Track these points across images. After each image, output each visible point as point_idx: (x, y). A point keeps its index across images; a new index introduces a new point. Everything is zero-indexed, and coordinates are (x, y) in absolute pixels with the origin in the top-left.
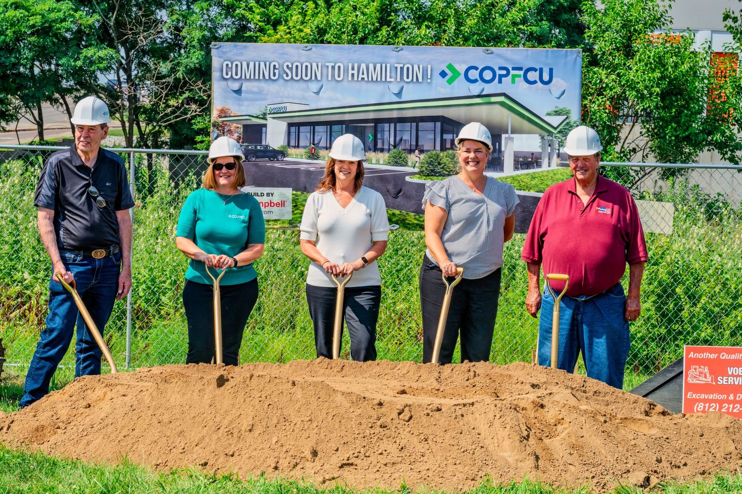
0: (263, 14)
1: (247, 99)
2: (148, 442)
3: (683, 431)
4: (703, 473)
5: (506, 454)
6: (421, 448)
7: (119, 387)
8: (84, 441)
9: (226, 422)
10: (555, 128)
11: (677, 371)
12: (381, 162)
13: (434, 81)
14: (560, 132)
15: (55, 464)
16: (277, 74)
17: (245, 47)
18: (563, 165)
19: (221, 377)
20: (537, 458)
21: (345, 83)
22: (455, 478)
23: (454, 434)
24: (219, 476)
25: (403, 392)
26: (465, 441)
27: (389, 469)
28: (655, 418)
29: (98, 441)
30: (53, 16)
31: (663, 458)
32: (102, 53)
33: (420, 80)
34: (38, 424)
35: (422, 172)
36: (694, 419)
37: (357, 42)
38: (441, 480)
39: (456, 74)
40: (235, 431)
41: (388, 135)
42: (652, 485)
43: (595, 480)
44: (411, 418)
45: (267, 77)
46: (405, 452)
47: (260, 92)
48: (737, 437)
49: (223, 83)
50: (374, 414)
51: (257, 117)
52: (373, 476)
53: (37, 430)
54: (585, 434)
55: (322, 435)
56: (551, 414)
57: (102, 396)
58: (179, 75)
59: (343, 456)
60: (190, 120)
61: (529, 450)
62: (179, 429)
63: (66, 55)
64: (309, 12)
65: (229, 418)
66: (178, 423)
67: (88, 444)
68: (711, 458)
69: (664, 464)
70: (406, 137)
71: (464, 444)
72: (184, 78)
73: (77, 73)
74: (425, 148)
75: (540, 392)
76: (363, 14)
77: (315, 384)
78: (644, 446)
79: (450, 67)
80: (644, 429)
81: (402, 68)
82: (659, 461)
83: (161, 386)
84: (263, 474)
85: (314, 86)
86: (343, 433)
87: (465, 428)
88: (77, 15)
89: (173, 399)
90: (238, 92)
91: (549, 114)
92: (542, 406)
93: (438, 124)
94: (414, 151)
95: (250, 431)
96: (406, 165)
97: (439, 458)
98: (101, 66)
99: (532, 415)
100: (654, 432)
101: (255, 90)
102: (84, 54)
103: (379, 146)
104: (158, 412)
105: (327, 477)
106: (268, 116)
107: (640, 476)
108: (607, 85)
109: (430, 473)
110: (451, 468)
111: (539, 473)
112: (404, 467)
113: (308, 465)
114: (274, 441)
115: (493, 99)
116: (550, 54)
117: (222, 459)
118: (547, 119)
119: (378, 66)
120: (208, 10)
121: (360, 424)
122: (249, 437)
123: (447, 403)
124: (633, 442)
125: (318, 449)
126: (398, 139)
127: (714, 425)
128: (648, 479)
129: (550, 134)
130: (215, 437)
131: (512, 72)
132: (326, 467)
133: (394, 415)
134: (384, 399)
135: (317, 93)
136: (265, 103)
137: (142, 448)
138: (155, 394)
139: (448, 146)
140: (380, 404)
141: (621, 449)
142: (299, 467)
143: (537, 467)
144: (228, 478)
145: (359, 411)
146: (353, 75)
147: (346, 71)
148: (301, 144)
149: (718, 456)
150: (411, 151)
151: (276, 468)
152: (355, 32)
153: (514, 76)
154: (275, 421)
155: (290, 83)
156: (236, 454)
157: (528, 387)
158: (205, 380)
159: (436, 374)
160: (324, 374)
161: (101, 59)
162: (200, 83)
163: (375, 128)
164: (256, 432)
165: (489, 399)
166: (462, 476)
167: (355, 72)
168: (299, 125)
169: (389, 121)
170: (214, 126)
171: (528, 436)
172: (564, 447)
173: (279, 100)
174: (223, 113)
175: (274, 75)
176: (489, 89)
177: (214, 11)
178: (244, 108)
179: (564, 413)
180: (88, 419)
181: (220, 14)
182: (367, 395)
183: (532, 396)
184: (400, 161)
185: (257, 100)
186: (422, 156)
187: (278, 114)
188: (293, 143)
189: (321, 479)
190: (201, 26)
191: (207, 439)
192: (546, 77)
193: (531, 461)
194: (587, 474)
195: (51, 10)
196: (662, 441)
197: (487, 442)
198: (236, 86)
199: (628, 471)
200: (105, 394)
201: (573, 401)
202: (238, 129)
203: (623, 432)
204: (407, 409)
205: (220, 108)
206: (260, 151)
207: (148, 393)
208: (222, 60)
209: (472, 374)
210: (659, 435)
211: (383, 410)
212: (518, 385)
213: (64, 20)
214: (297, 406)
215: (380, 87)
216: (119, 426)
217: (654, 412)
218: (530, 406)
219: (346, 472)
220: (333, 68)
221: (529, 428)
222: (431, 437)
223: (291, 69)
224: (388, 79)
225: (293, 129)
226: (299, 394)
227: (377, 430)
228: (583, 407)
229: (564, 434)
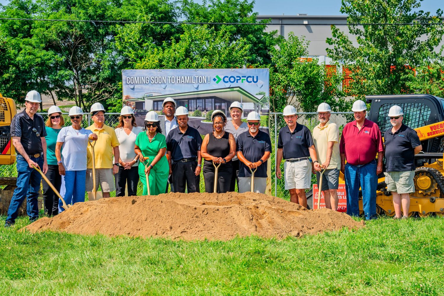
0: (136, 54)
1: (137, 92)
2: (106, 226)
3: (312, 215)
4: (320, 231)
5: (244, 226)
6: (212, 224)
7: (93, 206)
8: (81, 227)
9: (136, 217)
10: (260, 100)
11: (310, 194)
12: (191, 115)
13: (211, 83)
14: (261, 101)
15: (70, 236)
16: (148, 81)
17: (135, 71)
18: (263, 114)
19: (134, 200)
20: (256, 227)
21: (175, 84)
22: (225, 236)
23: (224, 219)
24: (134, 238)
25: (204, 204)
26: (229, 222)
27: (200, 233)
28: (301, 211)
29: (86, 227)
30: (46, 58)
31: (304, 226)
32: (67, 73)
33: (206, 82)
34: (62, 221)
35: (207, 119)
36: (316, 211)
37: (176, 65)
38: (220, 236)
39: (220, 79)
40: (140, 221)
41: (193, 104)
42: (300, 236)
43: (279, 235)
44: (207, 213)
45: (144, 83)
46: (206, 226)
47: (142, 89)
48: (333, 217)
49: (127, 86)
50: (193, 212)
51: (141, 99)
52: (193, 236)
53: (62, 223)
54: (274, 217)
55: (174, 221)
56: (261, 210)
57: (87, 210)
58: (100, 81)
59: (182, 228)
60: (105, 100)
61: (253, 224)
62: (118, 221)
63: (51, 74)
64: (155, 53)
65: (137, 216)
66: (117, 219)
67: (83, 228)
68: (323, 225)
69: (305, 228)
70: (201, 105)
71: (228, 222)
72: (102, 82)
73: (55, 82)
74: (208, 109)
75: (256, 202)
76: (178, 52)
77: (170, 202)
78: (297, 221)
79: (217, 77)
80: (297, 215)
81: (198, 78)
82: (303, 227)
83: (110, 204)
84: (152, 236)
85: (163, 86)
86: (181, 220)
87: (228, 216)
88: (56, 57)
89: (115, 210)
90: (133, 89)
91: (257, 94)
92: (258, 207)
93: (213, 100)
94: (204, 111)
95: (146, 220)
96: (201, 116)
97: (219, 228)
98: (67, 78)
99: (254, 211)
100: (301, 216)
101: (140, 88)
102: (59, 73)
103: (190, 109)
104: (109, 215)
105: (176, 237)
106: (145, 98)
107: (296, 233)
108: (282, 80)
109: (216, 234)
110: (223, 232)
111: (257, 233)
112: (206, 232)
113: (169, 232)
114: (155, 223)
115: (235, 89)
116: (256, 71)
117: (135, 231)
118: (256, 96)
119: (189, 77)
120: (111, 53)
121: (188, 216)
122: (145, 223)
123: (221, 207)
124: (293, 220)
125: (172, 226)
126: (197, 106)
127: (324, 213)
128: (299, 234)
129: (258, 102)
130: (132, 223)
131: (242, 78)
132: (176, 233)
133: (201, 212)
134: (196, 206)
135: (165, 88)
136: (144, 93)
137: (104, 228)
138: (108, 208)
139: (217, 108)
140: (195, 209)
141: (288, 222)
142: (165, 233)
143: (256, 230)
144: (138, 238)
145: (187, 211)
146: (179, 81)
147: (176, 79)
148: (159, 109)
149: (325, 224)
150: (203, 111)
151: (157, 234)
152: (175, 60)
153: (243, 80)
154: (155, 216)
155: (154, 85)
156: (141, 229)
157: (252, 201)
158: (127, 202)
159: (216, 197)
160: (173, 199)
161: (66, 75)
162: (109, 84)
163: (188, 102)
164: (148, 221)
165: (237, 206)
166: (227, 235)
167: (180, 80)
168: (157, 101)
169: (193, 99)
170: (124, 103)
171: (253, 219)
172: (266, 222)
173: (150, 92)
174: (127, 98)
175: (147, 82)
176: (233, 85)
177: (114, 53)
178: (135, 95)
179: (266, 210)
180: (82, 219)
181: (117, 55)
182: (190, 205)
183: (254, 204)
184: (198, 115)
185: (140, 92)
186: (207, 112)
187: (149, 97)
188: (155, 109)
189: (174, 238)
190: (109, 60)
191: (129, 224)
192: (255, 80)
193: (254, 228)
194: (275, 232)
195: (44, 55)
196: (304, 219)
197: (237, 221)
198: (132, 87)
199: (291, 231)
200: (88, 209)
201: (269, 205)
202: (133, 104)
203: (289, 216)
204: (206, 210)
205: (126, 96)
206: (142, 112)
207: (105, 208)
208: (126, 76)
209: (230, 196)
210: (302, 217)
211: (197, 211)
212: (248, 200)
213: (50, 59)
214: (163, 210)
215: (190, 86)
216: (94, 221)
217: (301, 209)
218: (253, 208)
219: (183, 234)
220: (171, 78)
221: (253, 216)
222: (215, 220)
223: (154, 79)
224: (193, 82)
225: (155, 103)
226: (164, 205)
227: (195, 218)
228: (273, 207)
229: (266, 218)
